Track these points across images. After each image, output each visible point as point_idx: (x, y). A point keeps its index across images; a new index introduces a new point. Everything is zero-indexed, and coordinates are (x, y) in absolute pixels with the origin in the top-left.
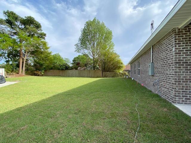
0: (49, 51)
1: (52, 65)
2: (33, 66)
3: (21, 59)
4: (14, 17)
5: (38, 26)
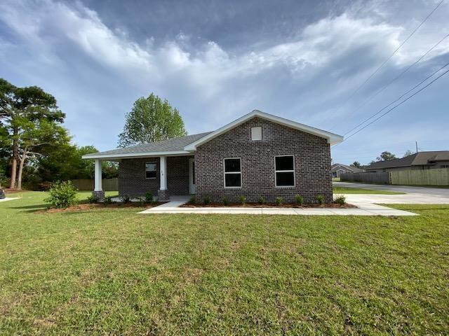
0: (72, 143)
1: (77, 171)
2: (37, 174)
3: (15, 161)
4: (5, 88)
5: (50, 101)
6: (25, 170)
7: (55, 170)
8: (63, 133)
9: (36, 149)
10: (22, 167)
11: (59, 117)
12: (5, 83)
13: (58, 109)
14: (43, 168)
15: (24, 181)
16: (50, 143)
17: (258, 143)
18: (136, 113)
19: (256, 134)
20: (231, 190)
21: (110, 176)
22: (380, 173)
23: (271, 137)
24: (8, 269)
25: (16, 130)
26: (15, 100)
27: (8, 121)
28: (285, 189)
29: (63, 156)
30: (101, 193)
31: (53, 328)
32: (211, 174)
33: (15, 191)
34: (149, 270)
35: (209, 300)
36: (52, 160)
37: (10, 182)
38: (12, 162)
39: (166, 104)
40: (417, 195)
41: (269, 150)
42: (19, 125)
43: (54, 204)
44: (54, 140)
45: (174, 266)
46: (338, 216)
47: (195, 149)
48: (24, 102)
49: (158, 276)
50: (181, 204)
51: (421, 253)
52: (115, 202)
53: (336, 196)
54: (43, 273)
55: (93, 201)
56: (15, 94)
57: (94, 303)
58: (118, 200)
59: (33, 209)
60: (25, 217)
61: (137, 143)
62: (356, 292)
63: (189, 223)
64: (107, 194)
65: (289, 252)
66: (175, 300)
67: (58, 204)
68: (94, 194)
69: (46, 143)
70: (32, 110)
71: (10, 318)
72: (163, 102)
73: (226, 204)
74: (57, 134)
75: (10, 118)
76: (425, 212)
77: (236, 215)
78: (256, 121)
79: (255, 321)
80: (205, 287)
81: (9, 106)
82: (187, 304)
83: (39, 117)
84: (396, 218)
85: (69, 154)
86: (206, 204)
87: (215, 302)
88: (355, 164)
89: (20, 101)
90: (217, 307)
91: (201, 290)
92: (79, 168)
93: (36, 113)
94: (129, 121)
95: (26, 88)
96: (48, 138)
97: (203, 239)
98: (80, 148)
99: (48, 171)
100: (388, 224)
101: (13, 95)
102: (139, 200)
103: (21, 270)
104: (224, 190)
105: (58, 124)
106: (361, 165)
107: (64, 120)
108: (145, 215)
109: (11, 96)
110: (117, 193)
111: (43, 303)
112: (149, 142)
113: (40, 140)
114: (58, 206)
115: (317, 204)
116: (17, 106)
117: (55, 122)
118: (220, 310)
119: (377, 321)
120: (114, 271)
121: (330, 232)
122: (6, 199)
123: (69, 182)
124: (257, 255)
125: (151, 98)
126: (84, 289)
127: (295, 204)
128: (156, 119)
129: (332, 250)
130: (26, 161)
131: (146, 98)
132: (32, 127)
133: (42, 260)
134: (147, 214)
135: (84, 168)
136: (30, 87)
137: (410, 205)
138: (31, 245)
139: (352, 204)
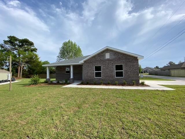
0: (40, 60)
1: (42, 71)
2: (27, 72)
3: (19, 67)
4: (15, 39)
5: (32, 44)
6: (23, 70)
7: (34, 70)
8: (36, 56)
9: (27, 62)
10: (22, 69)
11: (35, 50)
12: (15, 37)
13: (35, 47)
14: (29, 70)
15: (23, 74)
16: (32, 60)
17: (108, 60)
18: (63, 48)
19: (108, 56)
20: (98, 78)
21: (54, 72)
22: (167, 71)
23: (113, 57)
24: (14, 106)
25: (19, 55)
26: (19, 44)
27: (17, 52)
28: (119, 78)
29: (37, 65)
30: (49, 79)
31: (25, 124)
32: (89, 72)
33: (19, 78)
34: (60, 107)
35: (77, 118)
36: (33, 66)
37: (17, 75)
38: (18, 67)
39: (75, 44)
40: (180, 81)
41: (113, 62)
42: (20, 53)
43: (32, 83)
44: (33, 59)
45: (68, 107)
46: (139, 90)
47: (83, 62)
48: (22, 44)
49: (62, 110)
50: (78, 84)
51: (166, 106)
52: (54, 83)
53: (141, 81)
54: (25, 107)
55: (46, 82)
56: (19, 42)
57: (39, 117)
58: (55, 82)
59: (25, 85)
60: (22, 88)
61: (64, 60)
62: (131, 118)
63: (79, 91)
64: (51, 80)
65: (112, 103)
66: (66, 118)
67: (34, 83)
68: (46, 79)
69: (30, 60)
70: (25, 47)
71: (12, 121)
72: (74, 43)
73: (95, 84)
74: (34, 56)
75: (17, 51)
76: (178, 89)
77: (98, 89)
78: (107, 50)
79: (90, 125)
80: (77, 114)
81: (17, 46)
82: (69, 119)
83: (28, 50)
84: (164, 91)
85: (39, 64)
86: (87, 84)
87: (79, 119)
88: (157, 67)
89: (20, 44)
90: (79, 121)
91: (75, 115)
92: (42, 69)
93: (26, 49)
94: (61, 51)
95: (23, 39)
96: (31, 58)
97: (82, 97)
98: (43, 62)
99: (31, 71)
100: (159, 94)
101: (18, 42)
102: (62, 82)
103: (18, 106)
104: (95, 79)
105: (35, 53)
106: (160, 67)
107: (37, 51)
108: (63, 88)
109: (17, 42)
110: (55, 79)
111: (23, 116)
112: (68, 59)
113: (28, 59)
114: (33, 84)
115: (132, 85)
116: (20, 46)
117: (34, 52)
118: (80, 122)
119: (134, 128)
120: (48, 107)
121: (132, 96)
122: (16, 81)
123: (38, 75)
124: (100, 103)
125: (69, 42)
126: (37, 112)
127: (123, 84)
128: (71, 50)
129: (130, 103)
130: (23, 67)
131: (67, 42)
132: (25, 54)
133: (25, 103)
134: (64, 88)
135: (44, 69)
136: (24, 39)
137: (174, 86)
138: (22, 98)
139: (148, 85)
